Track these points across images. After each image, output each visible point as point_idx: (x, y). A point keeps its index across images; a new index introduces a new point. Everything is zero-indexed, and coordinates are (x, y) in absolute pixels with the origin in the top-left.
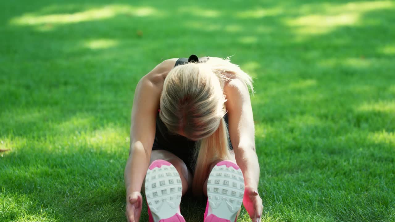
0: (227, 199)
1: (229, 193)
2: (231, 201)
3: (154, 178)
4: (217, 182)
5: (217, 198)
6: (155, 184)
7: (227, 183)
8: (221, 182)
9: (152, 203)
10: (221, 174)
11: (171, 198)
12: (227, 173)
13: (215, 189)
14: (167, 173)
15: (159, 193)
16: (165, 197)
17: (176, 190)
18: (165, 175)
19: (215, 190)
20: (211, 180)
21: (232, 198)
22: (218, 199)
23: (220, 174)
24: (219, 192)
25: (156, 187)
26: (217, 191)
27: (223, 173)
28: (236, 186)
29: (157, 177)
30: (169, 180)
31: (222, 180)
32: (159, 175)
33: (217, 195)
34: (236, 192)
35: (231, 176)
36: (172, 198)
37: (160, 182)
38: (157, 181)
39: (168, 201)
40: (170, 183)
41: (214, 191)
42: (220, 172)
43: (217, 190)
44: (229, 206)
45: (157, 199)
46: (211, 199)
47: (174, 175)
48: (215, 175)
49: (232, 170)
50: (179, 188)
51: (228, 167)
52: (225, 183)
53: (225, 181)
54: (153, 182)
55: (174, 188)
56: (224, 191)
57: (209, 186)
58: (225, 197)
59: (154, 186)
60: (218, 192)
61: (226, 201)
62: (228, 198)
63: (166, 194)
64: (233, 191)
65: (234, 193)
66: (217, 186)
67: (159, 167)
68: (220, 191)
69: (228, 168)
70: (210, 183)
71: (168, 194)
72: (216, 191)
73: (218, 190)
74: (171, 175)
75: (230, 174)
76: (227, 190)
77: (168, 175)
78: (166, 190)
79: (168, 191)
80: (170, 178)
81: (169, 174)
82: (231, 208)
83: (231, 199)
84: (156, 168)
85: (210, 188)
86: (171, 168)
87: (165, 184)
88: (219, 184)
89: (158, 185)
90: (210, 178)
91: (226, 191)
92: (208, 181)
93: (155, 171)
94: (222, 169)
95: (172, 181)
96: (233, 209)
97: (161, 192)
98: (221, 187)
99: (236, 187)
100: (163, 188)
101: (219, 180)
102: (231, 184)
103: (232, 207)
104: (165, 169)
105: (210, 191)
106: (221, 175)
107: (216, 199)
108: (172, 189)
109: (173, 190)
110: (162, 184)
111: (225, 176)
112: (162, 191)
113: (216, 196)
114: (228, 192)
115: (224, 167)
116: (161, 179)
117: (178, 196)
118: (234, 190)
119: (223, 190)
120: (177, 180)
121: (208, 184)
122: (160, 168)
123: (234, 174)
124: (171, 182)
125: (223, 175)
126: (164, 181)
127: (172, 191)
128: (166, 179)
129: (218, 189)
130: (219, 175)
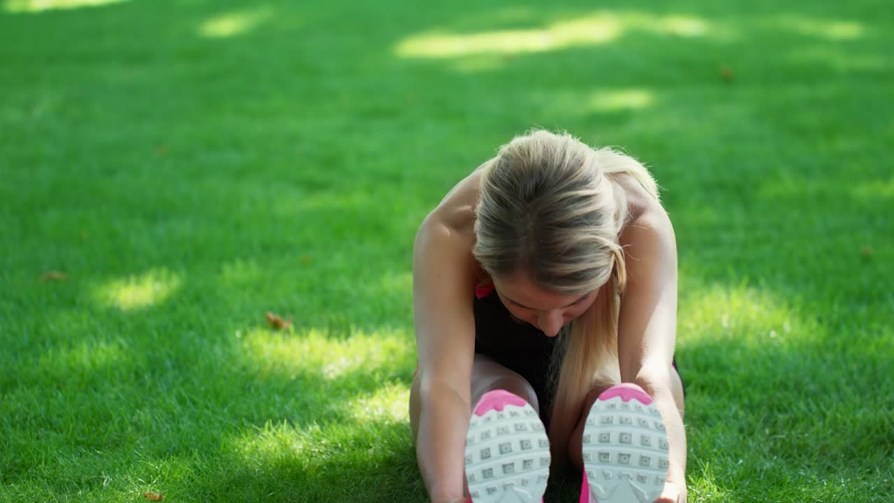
0: (631, 476)
1: (634, 460)
2: (642, 479)
3: (486, 436)
4: (604, 439)
5: (608, 475)
6: (489, 449)
7: (629, 438)
8: (614, 438)
9: (480, 494)
10: (612, 417)
11: (524, 483)
12: (625, 415)
13: (600, 454)
14: (516, 425)
15: (498, 471)
16: (509, 479)
17: (536, 463)
18: (512, 429)
19: (602, 456)
20: (589, 436)
21: (643, 472)
22: (611, 476)
23: (610, 420)
24: (610, 460)
25: (490, 456)
26: (605, 460)
27: (616, 416)
28: (647, 443)
29: (493, 434)
30: (522, 442)
31: (615, 431)
32: (498, 429)
33: (608, 469)
34: (649, 458)
35: (635, 422)
36: (527, 482)
37: (500, 446)
38: (493, 444)
39: (516, 489)
40: (523, 448)
41: (601, 461)
42: (609, 414)
43: (605, 457)
44: (638, 490)
45: (490, 484)
46: (593, 478)
47: (534, 429)
48: (597, 422)
49: (636, 407)
50: (542, 460)
51: (627, 401)
52: (624, 440)
53: (622, 434)
54: (485, 445)
55: (531, 460)
56: (623, 457)
57: (586, 449)
58: (625, 470)
59: (485, 455)
60: (608, 462)
61: (630, 480)
62: (633, 472)
63: (513, 472)
64: (644, 455)
65: (646, 461)
66: (605, 448)
67: (498, 409)
68: (613, 457)
69: (626, 403)
70: (589, 442)
71: (518, 474)
72: (602, 459)
73: (608, 457)
74: (526, 430)
75: (633, 417)
76: (629, 456)
77: (519, 428)
78: (513, 464)
79: (518, 466)
80: (523, 436)
81: (521, 427)
82: (643, 494)
83: (641, 474)
84: (492, 413)
85: (589, 454)
86: (526, 413)
87: (511, 451)
88: (608, 441)
89: (495, 452)
90: (587, 431)
91: (627, 457)
92: (584, 439)
93: (489, 419)
94: (613, 406)
95: (527, 445)
96: (647, 497)
97: (500, 470)
98: (614, 449)
99: (649, 445)
100: (507, 460)
101: (609, 435)
102: (636, 440)
103: (645, 493)
104: (513, 414)
105: (589, 460)
106: (612, 422)
107: (606, 476)
108: (527, 463)
109: (529, 465)
110: (504, 449)
111: (621, 422)
112: (504, 466)
113: (605, 471)
114: (631, 460)
115: (617, 400)
116: (503, 439)
117: (540, 477)
118: (645, 452)
119: (621, 455)
120: (540, 442)
121: (584, 444)
122: (500, 413)
123: (643, 417)
124: (524, 445)
125: (616, 421)
126: (509, 444)
127: (527, 466)
128: (514, 439)
129: (608, 454)
130: (608, 422)
